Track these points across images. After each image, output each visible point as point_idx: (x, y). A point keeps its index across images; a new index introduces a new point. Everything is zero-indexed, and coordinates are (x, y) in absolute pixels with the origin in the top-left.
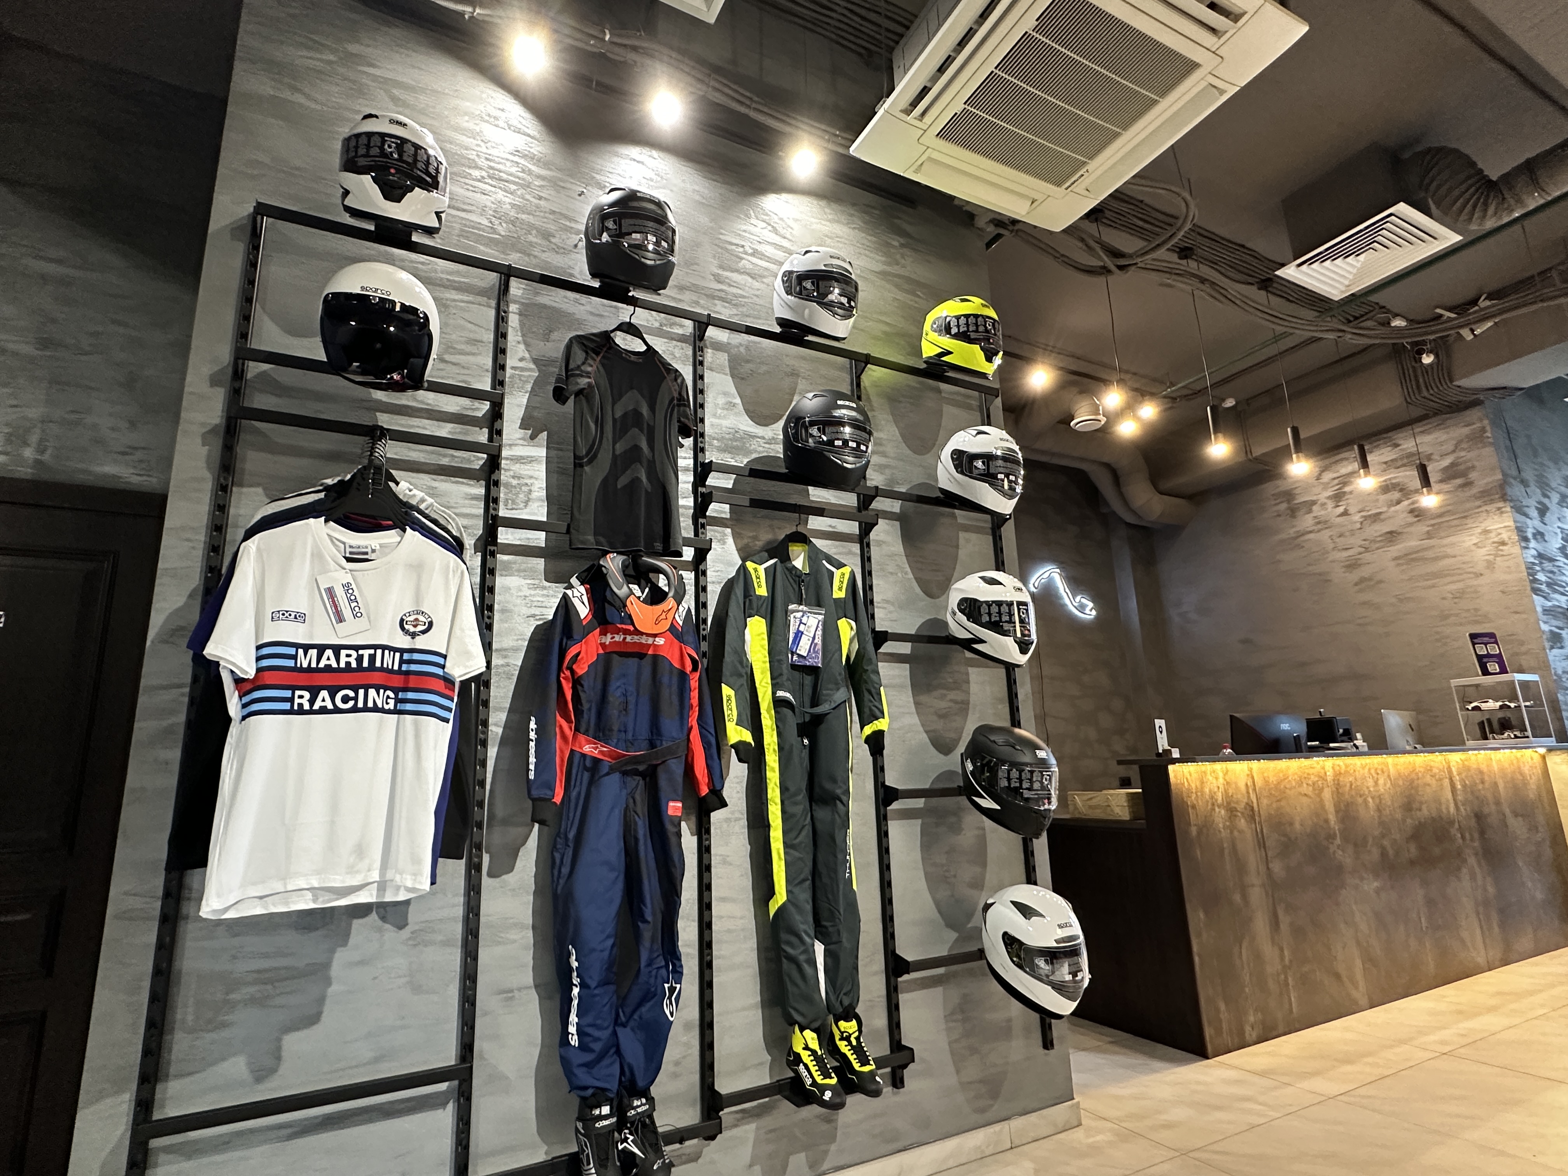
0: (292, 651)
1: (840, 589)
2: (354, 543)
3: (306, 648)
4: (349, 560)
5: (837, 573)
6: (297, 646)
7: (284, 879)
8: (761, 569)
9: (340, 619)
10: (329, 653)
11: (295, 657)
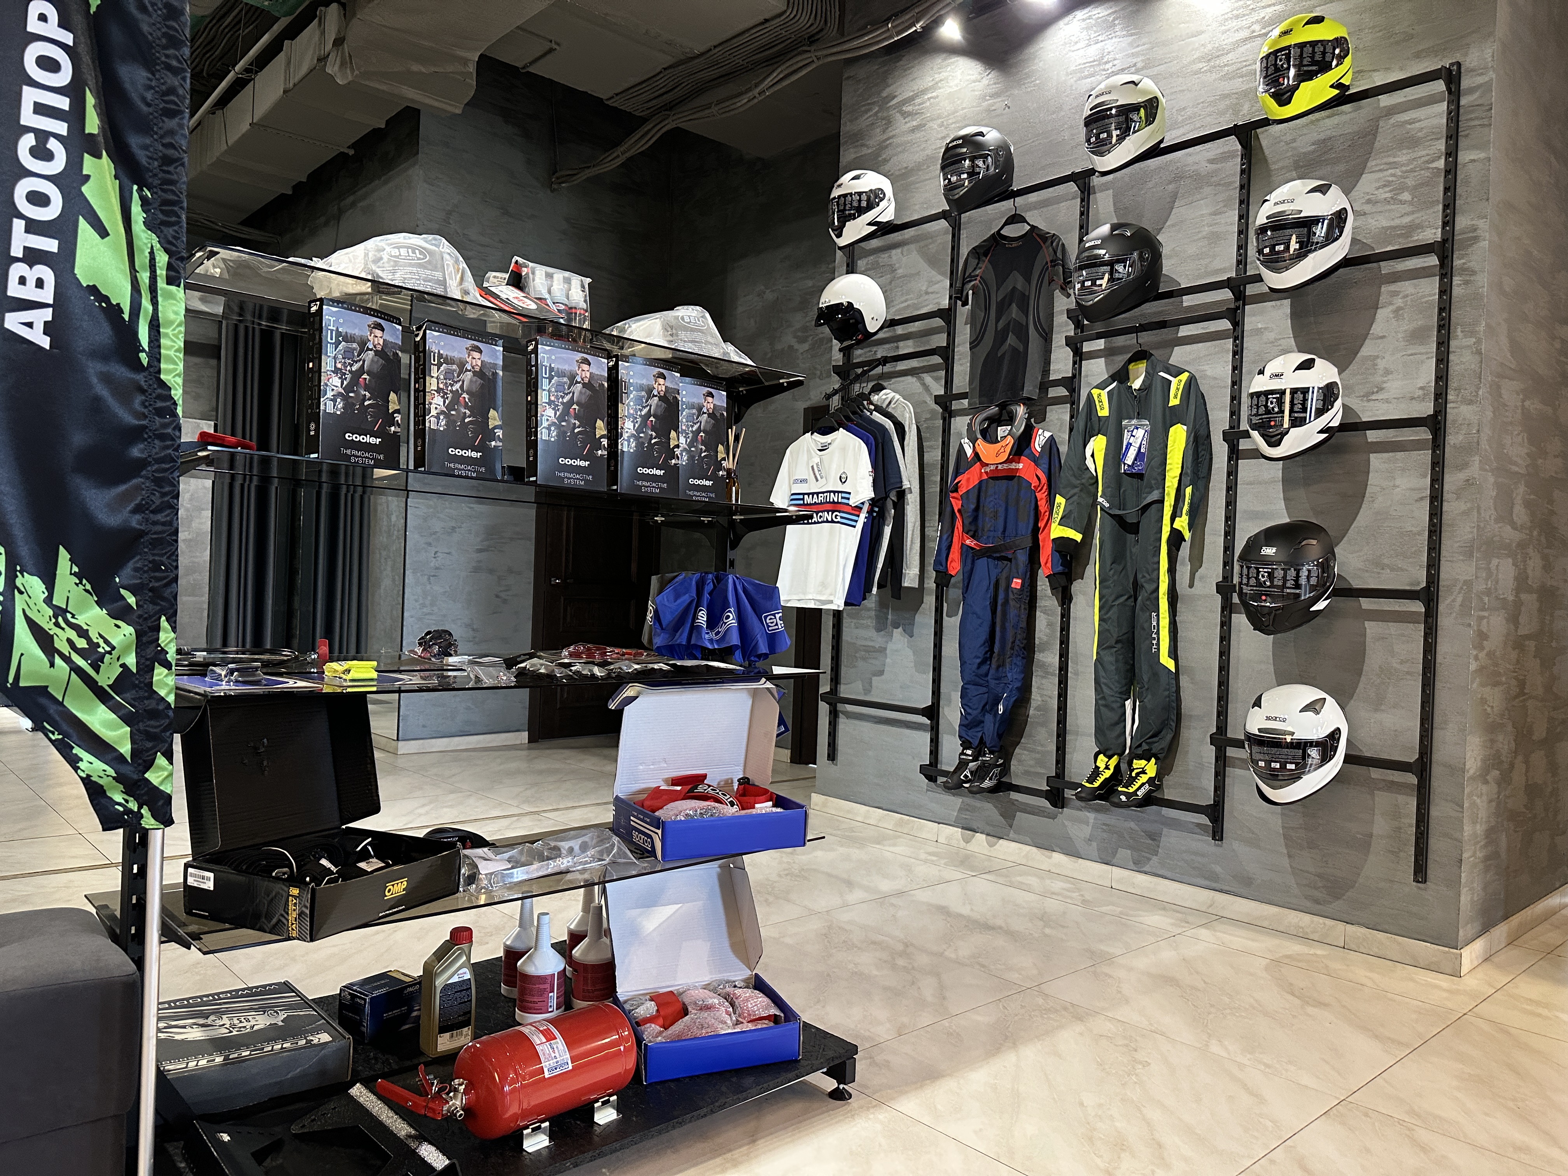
0: (801, 497)
1: (1176, 397)
2: (823, 441)
3: (808, 494)
4: (820, 450)
5: (1174, 381)
6: (804, 494)
7: (804, 594)
8: (1104, 394)
9: (817, 480)
10: (815, 496)
11: (803, 499)
